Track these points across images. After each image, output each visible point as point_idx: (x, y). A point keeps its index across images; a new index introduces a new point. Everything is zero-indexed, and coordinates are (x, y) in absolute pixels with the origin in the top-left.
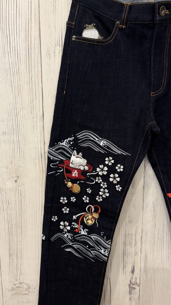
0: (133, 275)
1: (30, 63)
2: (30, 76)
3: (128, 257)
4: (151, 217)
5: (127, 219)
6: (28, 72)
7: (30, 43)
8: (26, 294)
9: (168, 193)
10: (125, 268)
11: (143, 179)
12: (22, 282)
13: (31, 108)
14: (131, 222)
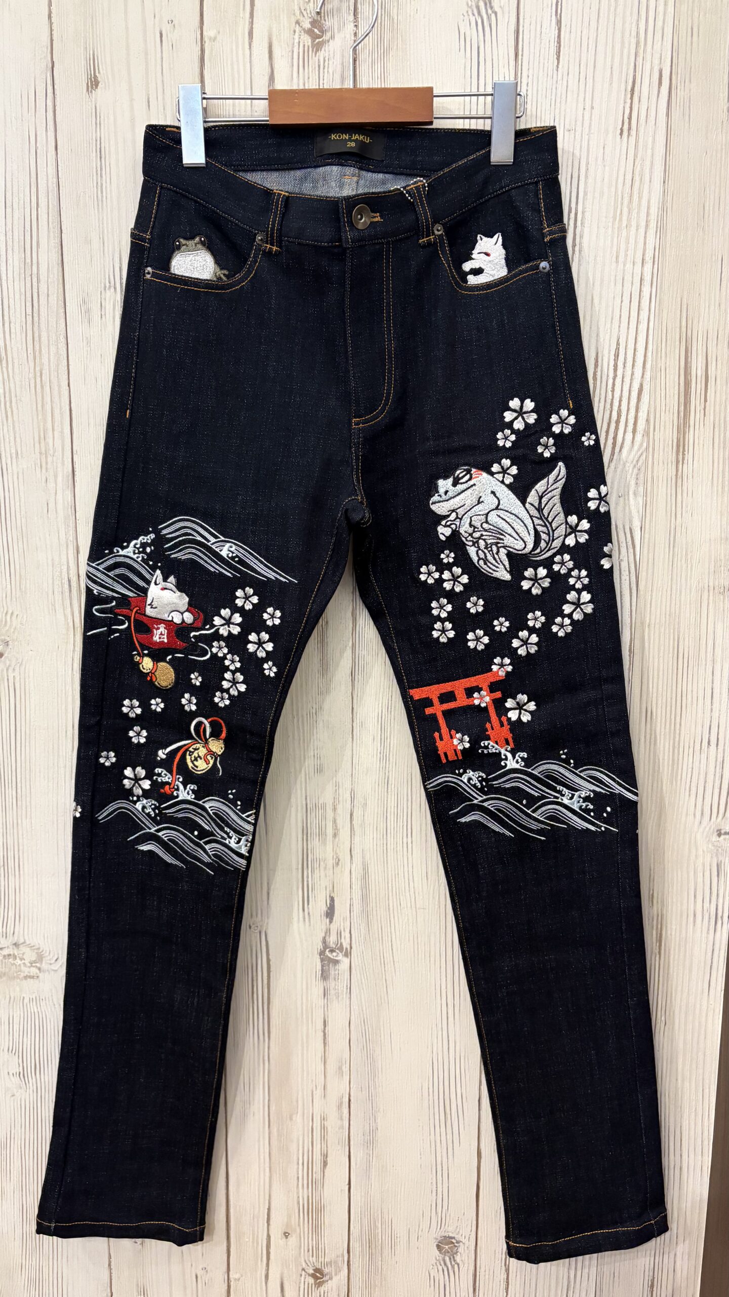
0: (331, 922)
1: (36, 335)
2: (38, 369)
3: (317, 871)
4: (375, 756)
5: (310, 763)
6: (31, 357)
7: (35, 280)
8: (32, 977)
9: (413, 688)
10: (308, 904)
11: (349, 652)
12: (22, 941)
13: (40, 453)
14: (320, 770)
